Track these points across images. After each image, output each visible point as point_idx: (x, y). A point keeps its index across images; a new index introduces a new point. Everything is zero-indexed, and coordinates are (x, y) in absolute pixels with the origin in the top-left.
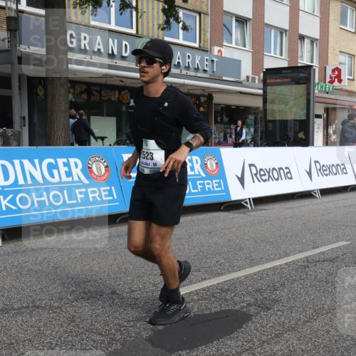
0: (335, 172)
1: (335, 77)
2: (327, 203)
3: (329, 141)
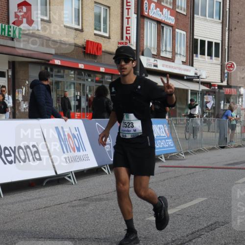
0: (23, 158)
1: (23, 17)
3: (17, 112)
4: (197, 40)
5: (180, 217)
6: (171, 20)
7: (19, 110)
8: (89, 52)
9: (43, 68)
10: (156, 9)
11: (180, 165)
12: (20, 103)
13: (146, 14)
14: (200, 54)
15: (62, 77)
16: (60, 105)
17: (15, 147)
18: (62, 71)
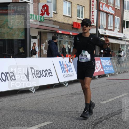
0: (44, 75)
1: (45, 11)
2: (39, 95)
3: (42, 54)
4: (125, 21)
5: (115, 102)
6: (113, 12)
7: (43, 54)
8: (75, 27)
9: (54, 34)
10: (106, 7)
11: (116, 79)
12: (43, 50)
13: (101, 9)
14: (126, 27)
15: (62, 38)
16: (61, 51)
17: (41, 70)
18: (62, 36)
